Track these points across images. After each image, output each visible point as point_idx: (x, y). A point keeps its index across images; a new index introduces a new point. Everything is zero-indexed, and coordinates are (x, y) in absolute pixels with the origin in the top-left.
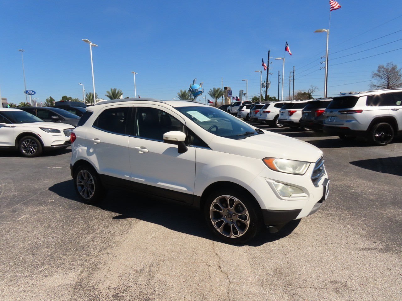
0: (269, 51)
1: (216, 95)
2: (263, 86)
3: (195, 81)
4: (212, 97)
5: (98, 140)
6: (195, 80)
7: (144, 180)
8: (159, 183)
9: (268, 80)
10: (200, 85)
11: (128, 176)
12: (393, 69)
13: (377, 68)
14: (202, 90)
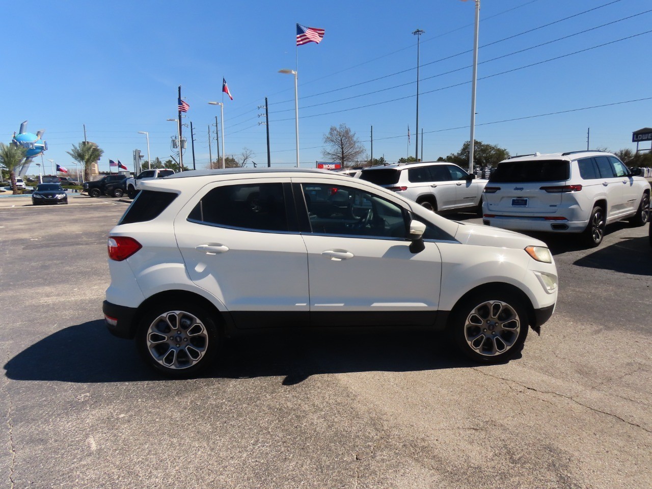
0: (179, 88)
1: (87, 157)
2: (175, 145)
3: (24, 128)
4: (76, 159)
5: (223, 247)
6: (25, 124)
7: (342, 305)
8: (375, 305)
9: (182, 136)
10: (37, 135)
11: (305, 304)
12: (347, 132)
13: (329, 130)
14: (44, 145)
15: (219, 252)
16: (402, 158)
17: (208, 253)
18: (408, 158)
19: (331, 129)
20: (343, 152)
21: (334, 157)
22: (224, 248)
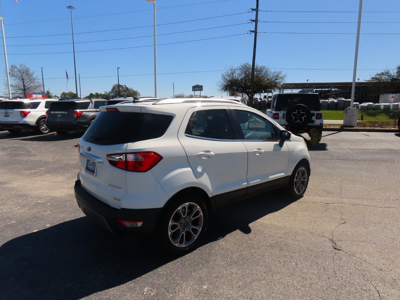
15: (209, 157)
16: (64, 92)
17: (203, 158)
18: (69, 93)
19: (12, 67)
20: (24, 85)
21: (17, 88)
22: (212, 153)
